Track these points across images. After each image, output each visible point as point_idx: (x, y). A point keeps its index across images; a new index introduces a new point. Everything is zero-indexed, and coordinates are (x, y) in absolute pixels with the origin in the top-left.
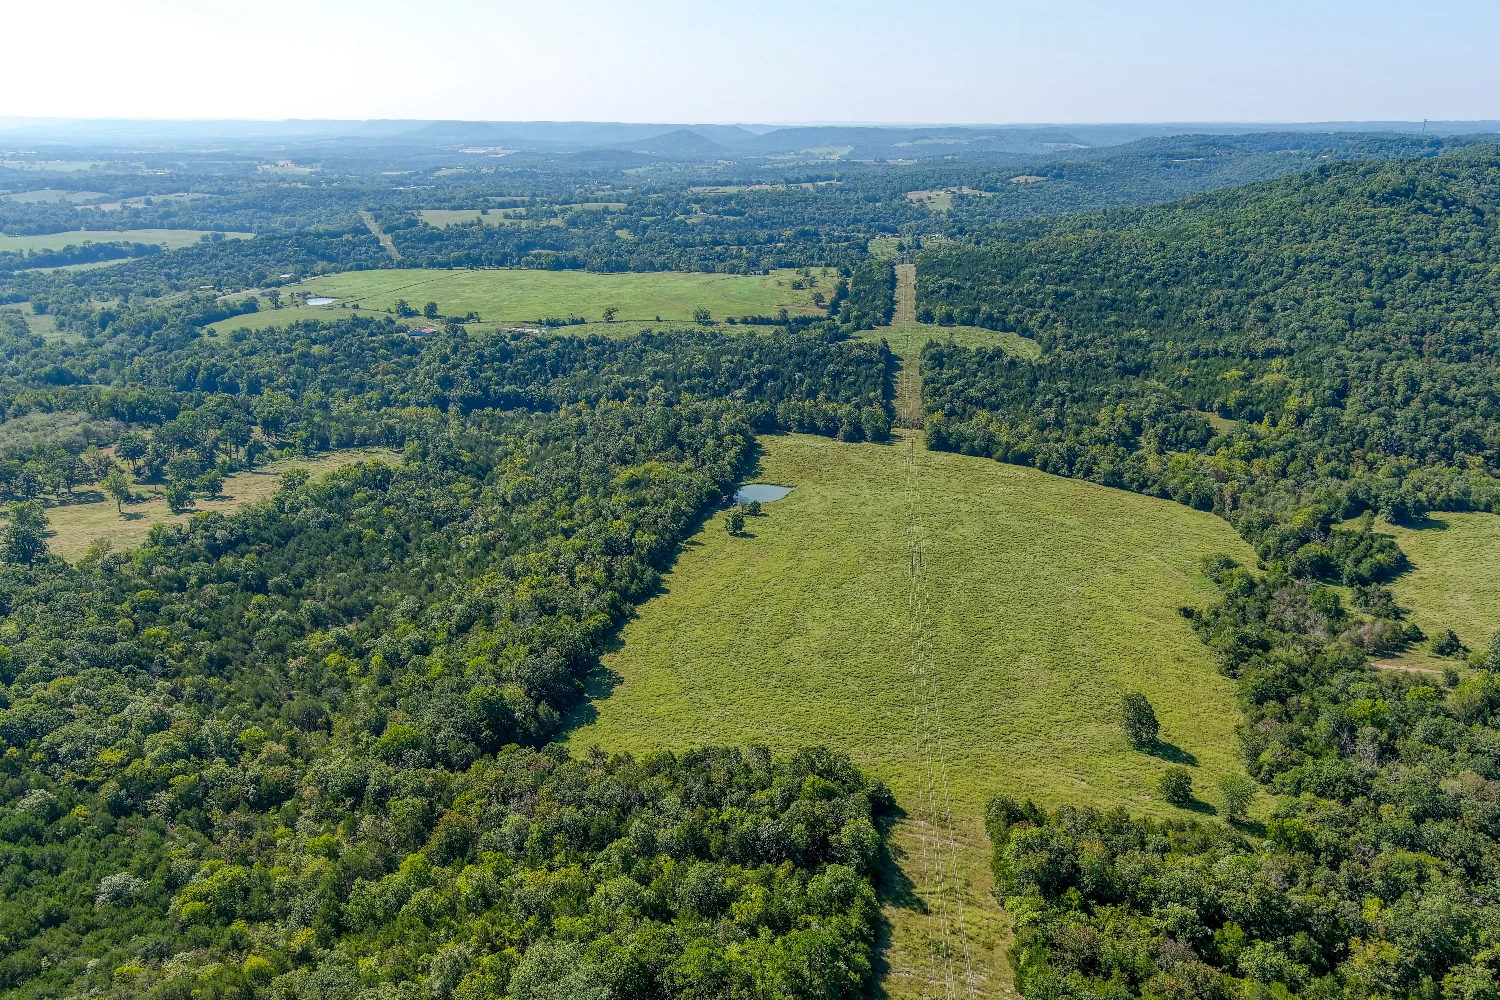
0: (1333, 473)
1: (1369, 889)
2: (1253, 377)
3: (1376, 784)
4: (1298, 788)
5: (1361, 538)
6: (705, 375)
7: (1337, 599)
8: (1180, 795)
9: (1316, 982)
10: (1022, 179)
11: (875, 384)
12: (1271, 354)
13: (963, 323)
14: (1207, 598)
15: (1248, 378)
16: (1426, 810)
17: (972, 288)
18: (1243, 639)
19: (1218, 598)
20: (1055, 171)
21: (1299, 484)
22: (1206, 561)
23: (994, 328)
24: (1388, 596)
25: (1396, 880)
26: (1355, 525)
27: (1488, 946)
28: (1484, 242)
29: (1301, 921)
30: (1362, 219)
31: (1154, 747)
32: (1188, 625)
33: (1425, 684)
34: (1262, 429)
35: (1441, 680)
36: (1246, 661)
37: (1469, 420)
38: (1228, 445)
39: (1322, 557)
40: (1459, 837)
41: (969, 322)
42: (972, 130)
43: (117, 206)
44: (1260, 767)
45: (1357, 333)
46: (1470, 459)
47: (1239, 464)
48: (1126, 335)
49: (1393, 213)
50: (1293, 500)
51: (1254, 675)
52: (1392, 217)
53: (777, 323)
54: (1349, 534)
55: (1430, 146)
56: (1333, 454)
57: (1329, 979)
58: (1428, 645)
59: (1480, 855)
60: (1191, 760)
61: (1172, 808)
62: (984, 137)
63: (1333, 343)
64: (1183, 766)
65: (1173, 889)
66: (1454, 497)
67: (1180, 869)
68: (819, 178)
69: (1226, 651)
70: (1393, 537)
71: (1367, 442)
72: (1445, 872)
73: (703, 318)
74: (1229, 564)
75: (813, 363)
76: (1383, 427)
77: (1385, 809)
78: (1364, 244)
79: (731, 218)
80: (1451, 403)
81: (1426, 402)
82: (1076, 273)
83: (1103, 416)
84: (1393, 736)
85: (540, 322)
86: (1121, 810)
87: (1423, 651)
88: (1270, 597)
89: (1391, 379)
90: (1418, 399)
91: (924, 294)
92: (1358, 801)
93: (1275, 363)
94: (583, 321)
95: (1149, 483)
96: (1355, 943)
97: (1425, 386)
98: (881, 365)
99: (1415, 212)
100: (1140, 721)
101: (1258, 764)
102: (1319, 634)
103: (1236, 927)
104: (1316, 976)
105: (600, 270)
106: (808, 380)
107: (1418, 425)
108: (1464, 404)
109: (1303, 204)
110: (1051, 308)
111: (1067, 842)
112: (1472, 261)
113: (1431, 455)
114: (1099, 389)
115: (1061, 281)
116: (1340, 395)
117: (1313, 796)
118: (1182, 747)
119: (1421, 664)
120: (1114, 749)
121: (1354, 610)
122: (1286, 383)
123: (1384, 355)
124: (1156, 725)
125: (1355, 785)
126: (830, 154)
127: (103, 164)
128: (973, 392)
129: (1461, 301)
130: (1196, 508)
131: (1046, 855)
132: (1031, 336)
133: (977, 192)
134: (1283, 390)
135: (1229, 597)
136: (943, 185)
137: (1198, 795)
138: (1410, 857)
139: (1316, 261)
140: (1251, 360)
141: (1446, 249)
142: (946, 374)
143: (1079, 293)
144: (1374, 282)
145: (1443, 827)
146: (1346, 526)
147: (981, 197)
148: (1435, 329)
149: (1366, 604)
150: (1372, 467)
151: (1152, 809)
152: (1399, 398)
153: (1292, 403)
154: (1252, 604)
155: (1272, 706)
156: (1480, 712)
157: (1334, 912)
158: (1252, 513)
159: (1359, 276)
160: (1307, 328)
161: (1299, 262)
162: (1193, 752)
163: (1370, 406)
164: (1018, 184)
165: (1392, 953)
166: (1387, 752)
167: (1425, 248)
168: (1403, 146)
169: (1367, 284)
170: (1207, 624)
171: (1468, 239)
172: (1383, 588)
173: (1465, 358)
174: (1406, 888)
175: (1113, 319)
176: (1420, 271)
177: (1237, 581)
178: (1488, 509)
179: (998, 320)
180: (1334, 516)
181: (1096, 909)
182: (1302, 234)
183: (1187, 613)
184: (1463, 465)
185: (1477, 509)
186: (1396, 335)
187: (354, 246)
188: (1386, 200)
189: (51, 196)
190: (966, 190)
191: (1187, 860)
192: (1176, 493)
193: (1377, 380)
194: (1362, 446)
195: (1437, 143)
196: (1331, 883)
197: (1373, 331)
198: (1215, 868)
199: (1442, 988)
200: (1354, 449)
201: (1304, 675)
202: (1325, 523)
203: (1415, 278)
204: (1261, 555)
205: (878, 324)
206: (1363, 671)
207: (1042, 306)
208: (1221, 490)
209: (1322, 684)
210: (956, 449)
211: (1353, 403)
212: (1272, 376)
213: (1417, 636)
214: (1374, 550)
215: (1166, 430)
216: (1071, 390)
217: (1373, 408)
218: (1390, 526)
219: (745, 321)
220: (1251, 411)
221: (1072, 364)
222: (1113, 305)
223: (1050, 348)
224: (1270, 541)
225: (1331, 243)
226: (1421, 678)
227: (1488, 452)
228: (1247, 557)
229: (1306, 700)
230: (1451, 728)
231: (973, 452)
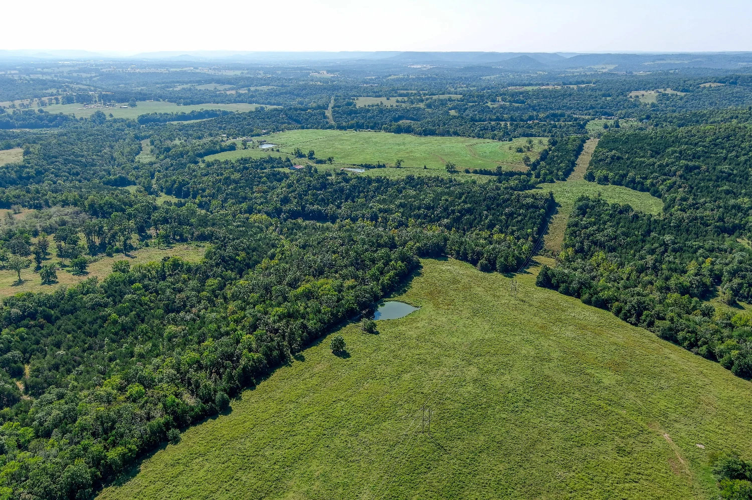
6: (428, 208)
10: (707, 85)
11: (535, 223)
13: (614, 183)
17: (628, 159)
20: (733, 80)
23: (634, 188)
41: (618, 183)
42: (694, 55)
43: (233, 92)
48: (732, 202)
53: (495, 174)
62: (699, 59)
68: (583, 82)
73: (451, 169)
75: (498, 205)
79: (517, 105)
82: (706, 153)
83: (692, 267)
85: (362, 165)
91: (597, 161)
94: (384, 166)
95: (699, 343)
98: (542, 211)
105: (420, 134)
106: (490, 217)
110: (681, 176)
114: (696, 244)
115: (694, 157)
126: (603, 68)
127: (246, 72)
128: (599, 237)
132: (660, 196)
133: (675, 92)
136: (655, 88)
142: (585, 221)
143: (704, 167)
147: (677, 95)
164: (705, 87)
175: (725, 188)
179: (639, 183)
187: (312, 115)
189: (211, 87)
190: (669, 91)
192: (721, 356)
205: (558, 179)
207: (675, 174)
210: (555, 287)
215: (740, 285)
216: (674, 243)
219: (475, 172)
221: (681, 221)
222: (729, 177)
223: (669, 206)
231: (567, 292)
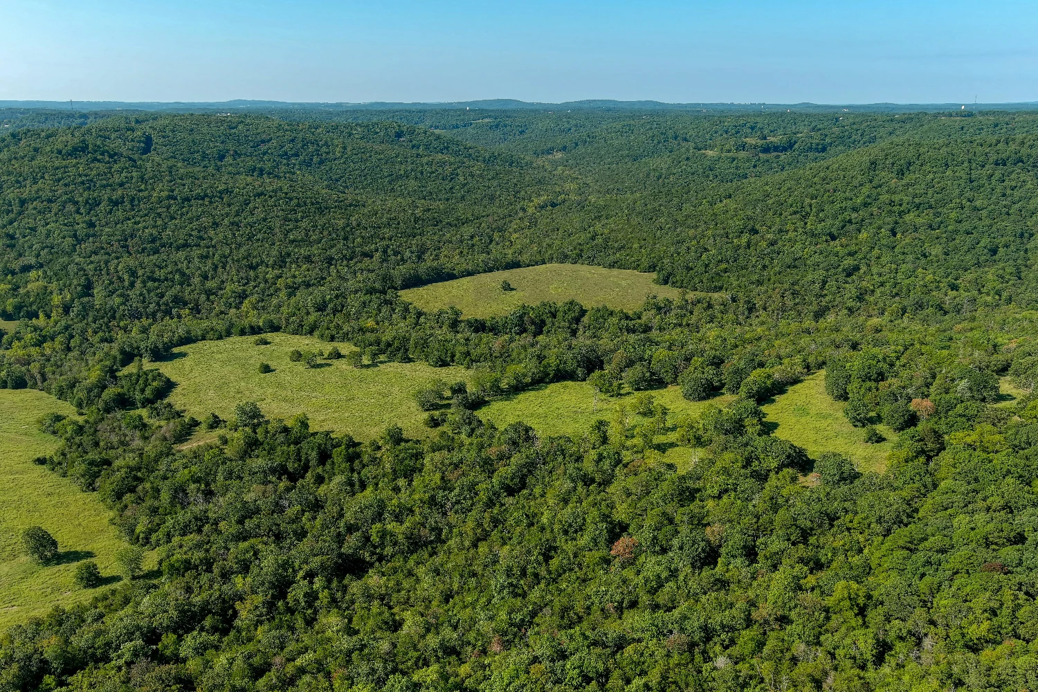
0: (103, 340)
1: (232, 573)
2: (19, 287)
3: (210, 515)
4: (169, 537)
5: (139, 376)
7: (140, 417)
8: (92, 579)
9: (225, 639)
12: (26, 269)
14: (51, 447)
15: (16, 288)
16: (243, 516)
18: (92, 463)
19: (61, 443)
21: (83, 353)
22: (40, 422)
24: (169, 405)
25: (244, 560)
26: (131, 369)
27: (301, 569)
28: (142, 178)
29: (205, 610)
30: (57, 168)
31: (57, 559)
32: (44, 469)
33: (211, 448)
34: (41, 321)
35: (218, 443)
36: (98, 477)
37: (173, 289)
38: (19, 339)
39: (119, 394)
40: (266, 522)
44: (138, 538)
45: (83, 246)
46: (182, 312)
47: (34, 351)
49: (78, 163)
50: (83, 364)
51: (107, 483)
52: (79, 165)
54: (130, 375)
55: (80, 118)
56: (98, 328)
57: (232, 633)
58: (203, 426)
59: (279, 525)
60: (89, 555)
61: (91, 591)
63: (69, 255)
64: (85, 561)
65: (121, 635)
66: (183, 336)
67: (117, 622)
69: (83, 476)
70: (157, 370)
71: (117, 315)
72: (266, 544)
74: (58, 418)
76: (124, 304)
77: (222, 525)
78: (66, 185)
80: (159, 280)
81: (144, 282)
84: (207, 484)
86: (57, 609)
87: (202, 431)
88: (96, 431)
89: (117, 272)
90: (139, 282)
92: (206, 528)
93: (33, 274)
96: (238, 605)
97: (140, 273)
99: (92, 162)
100: (41, 545)
101: (135, 536)
102: (138, 443)
103: (170, 635)
104: (225, 636)
107: (144, 298)
108: (166, 279)
109: (10, 160)
111: (30, 648)
112: (140, 191)
113: (159, 315)
116: (88, 289)
117: (179, 538)
118: (78, 549)
119: (203, 439)
120: (28, 574)
121: (152, 421)
122: (46, 287)
123: (106, 257)
124: (54, 543)
125: (201, 520)
129: (142, 217)
130: (14, 388)
131: (15, 666)
134: (45, 293)
135: (68, 440)
137: (104, 573)
138: (245, 545)
139: (35, 200)
140: (13, 275)
141: (121, 185)
144: (82, 210)
145: (255, 520)
146: (126, 371)
148: (132, 236)
149: (158, 415)
150: (125, 329)
151: (75, 597)
152: (126, 284)
153: (56, 299)
154: (86, 439)
155: (128, 497)
156: (246, 452)
157: (220, 595)
158: (57, 381)
159: (70, 207)
160: (47, 247)
161: (23, 202)
162: (88, 549)
163: (110, 291)
165: (259, 599)
166: (209, 494)
167: (108, 185)
168: (62, 118)
169: (78, 212)
170: (60, 463)
171: (132, 177)
172: (164, 402)
173: (156, 252)
174: (251, 562)
176: (110, 200)
177: (69, 428)
178: (204, 338)
180: (115, 367)
181: (70, 679)
182: (18, 182)
183: (41, 461)
184: (179, 317)
185: (198, 340)
186: (109, 243)
188: (69, 155)
191: (121, 613)
193: (108, 274)
194: (114, 318)
195: (85, 116)
196: (212, 581)
197: (93, 243)
198: (141, 608)
199: (288, 603)
200: (110, 322)
201: (140, 471)
202: (112, 372)
203: (109, 205)
204: (77, 406)
206: (174, 455)
208: (29, 371)
209: (153, 471)
211: (98, 291)
212: (34, 283)
213: (196, 423)
214: (150, 381)
217: (113, 293)
218: (152, 363)
220: (27, 311)
224: (80, 395)
225: (42, 186)
226: (208, 446)
227: (190, 306)
228: (68, 409)
229: (148, 485)
230: (236, 466)
